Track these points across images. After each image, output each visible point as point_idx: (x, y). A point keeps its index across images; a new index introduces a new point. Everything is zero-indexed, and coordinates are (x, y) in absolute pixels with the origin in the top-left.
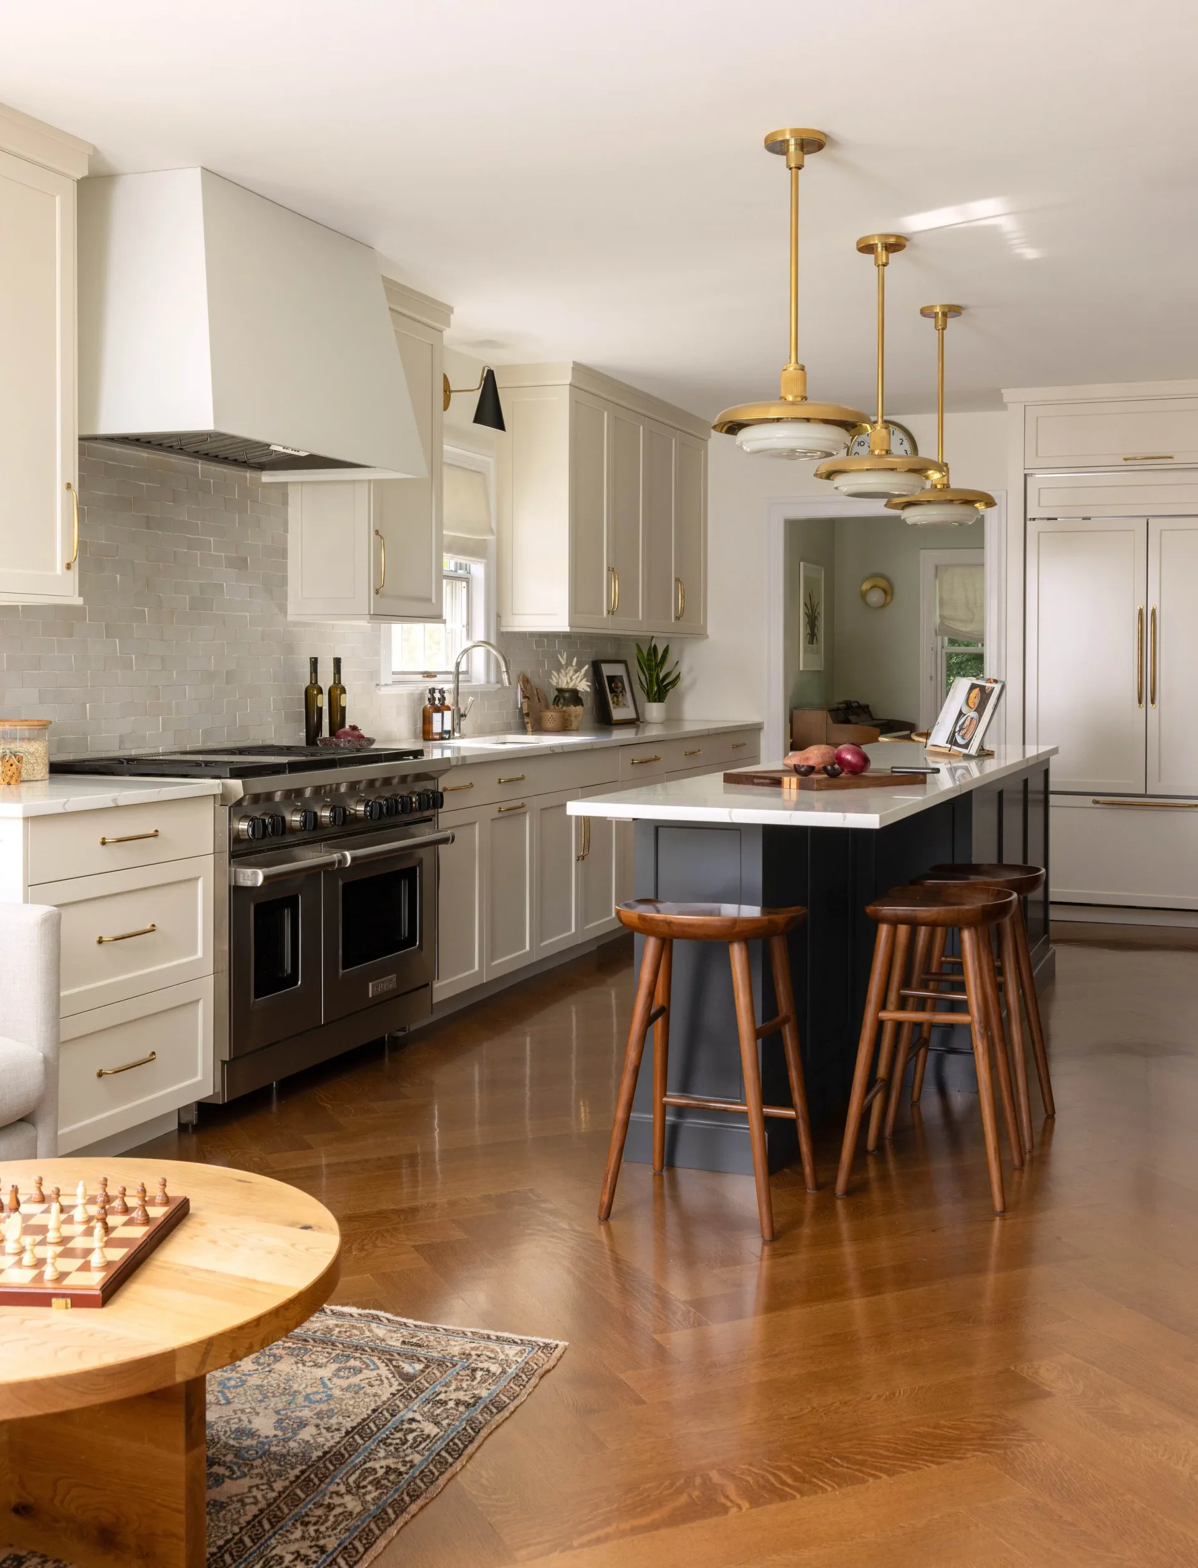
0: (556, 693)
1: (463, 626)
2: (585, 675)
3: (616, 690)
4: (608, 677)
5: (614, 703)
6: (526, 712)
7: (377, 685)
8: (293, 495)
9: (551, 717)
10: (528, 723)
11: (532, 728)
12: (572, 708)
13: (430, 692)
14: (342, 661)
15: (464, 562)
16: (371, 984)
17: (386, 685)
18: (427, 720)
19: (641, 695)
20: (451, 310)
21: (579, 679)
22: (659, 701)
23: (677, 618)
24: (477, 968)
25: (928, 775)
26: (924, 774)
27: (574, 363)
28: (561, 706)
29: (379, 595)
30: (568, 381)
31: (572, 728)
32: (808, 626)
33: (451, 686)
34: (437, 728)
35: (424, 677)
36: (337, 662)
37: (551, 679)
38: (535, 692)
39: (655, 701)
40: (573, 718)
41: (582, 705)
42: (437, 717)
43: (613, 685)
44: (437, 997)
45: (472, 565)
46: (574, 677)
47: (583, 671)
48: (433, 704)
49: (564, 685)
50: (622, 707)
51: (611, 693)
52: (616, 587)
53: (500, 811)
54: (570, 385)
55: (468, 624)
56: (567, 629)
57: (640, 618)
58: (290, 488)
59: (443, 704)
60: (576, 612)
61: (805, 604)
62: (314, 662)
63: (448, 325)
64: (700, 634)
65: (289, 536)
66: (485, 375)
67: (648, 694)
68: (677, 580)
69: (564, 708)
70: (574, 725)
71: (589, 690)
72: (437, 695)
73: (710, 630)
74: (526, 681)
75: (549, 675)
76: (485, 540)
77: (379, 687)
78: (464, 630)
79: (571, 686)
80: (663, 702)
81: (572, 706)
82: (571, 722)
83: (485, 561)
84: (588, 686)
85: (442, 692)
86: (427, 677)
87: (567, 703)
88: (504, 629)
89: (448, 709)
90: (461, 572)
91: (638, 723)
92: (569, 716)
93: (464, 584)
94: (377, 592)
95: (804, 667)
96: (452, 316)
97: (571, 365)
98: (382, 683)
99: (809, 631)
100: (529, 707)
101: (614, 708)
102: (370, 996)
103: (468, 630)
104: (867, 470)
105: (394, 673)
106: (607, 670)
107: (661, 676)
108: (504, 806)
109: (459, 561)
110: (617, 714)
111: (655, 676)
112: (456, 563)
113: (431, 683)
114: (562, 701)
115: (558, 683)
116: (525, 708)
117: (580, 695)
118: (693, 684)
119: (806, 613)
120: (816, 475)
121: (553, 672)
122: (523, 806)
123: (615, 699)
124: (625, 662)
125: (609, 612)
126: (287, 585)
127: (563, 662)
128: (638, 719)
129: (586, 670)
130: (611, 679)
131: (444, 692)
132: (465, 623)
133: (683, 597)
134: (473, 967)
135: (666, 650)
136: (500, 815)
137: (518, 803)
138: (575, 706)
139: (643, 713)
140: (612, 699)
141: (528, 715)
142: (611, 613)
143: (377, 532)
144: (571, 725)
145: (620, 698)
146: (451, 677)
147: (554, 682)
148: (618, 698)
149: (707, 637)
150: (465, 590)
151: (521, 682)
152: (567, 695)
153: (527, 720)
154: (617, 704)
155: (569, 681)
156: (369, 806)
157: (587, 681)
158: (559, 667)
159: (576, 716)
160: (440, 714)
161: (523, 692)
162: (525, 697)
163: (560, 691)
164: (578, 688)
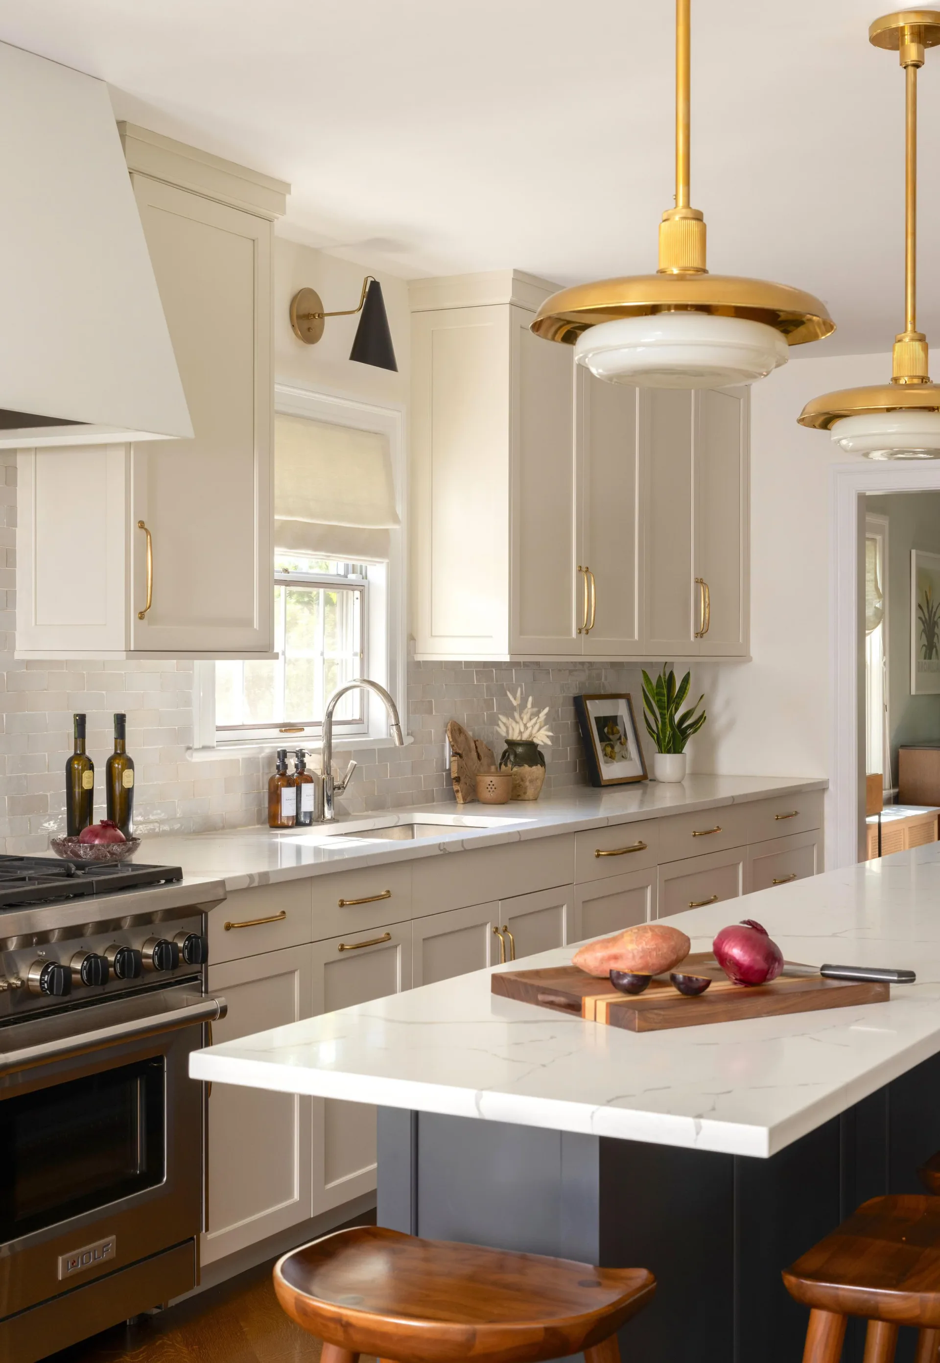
0: (505, 746)
1: (355, 654)
2: (546, 722)
3: (611, 737)
4: (598, 719)
5: (605, 755)
6: (456, 775)
7: (189, 748)
8: (24, 467)
9: (490, 783)
10: (457, 791)
11: (464, 799)
12: (526, 768)
13: (279, 757)
14: (127, 719)
15: (358, 563)
16: (60, 1259)
17: (204, 748)
18: (275, 798)
19: (649, 743)
20: (286, 187)
21: (537, 727)
22: (675, 752)
23: (700, 635)
24: (296, 1196)
25: (892, 985)
26: (886, 983)
27: (515, 271)
28: (510, 766)
29: (145, 621)
30: (508, 299)
31: (526, 797)
32: (924, 636)
33: (320, 744)
34: (288, 809)
35: (281, 731)
36: (120, 720)
37: (498, 725)
38: (473, 745)
39: (669, 752)
40: (527, 783)
41: (543, 764)
42: (288, 794)
43: (606, 730)
44: (209, 1255)
45: (368, 567)
46: (529, 725)
47: (543, 715)
48: (283, 775)
49: (515, 736)
50: (619, 761)
51: (601, 740)
52: (591, 593)
53: (342, 949)
54: (511, 304)
55: (362, 652)
56: (506, 658)
57: (636, 637)
58: (20, 459)
59: (301, 774)
60: (521, 633)
61: (920, 607)
62: (81, 722)
63: (283, 212)
64: (742, 657)
65: (19, 531)
66: (367, 290)
67: (659, 742)
68: (699, 582)
69: (515, 769)
70: (530, 792)
71: (549, 743)
72: (292, 761)
73: (755, 651)
74: (457, 731)
75: (494, 721)
76: (387, 530)
77: (189, 752)
78: (357, 660)
79: (525, 737)
80: (680, 752)
81: (526, 766)
82: (526, 788)
83: (386, 561)
84: (548, 737)
85: (300, 755)
86: (286, 731)
87: (520, 761)
88: (420, 658)
89: (309, 780)
90: (352, 577)
91: (647, 782)
92: (522, 780)
93: (357, 594)
94: (141, 616)
95: (918, 688)
96: (288, 197)
97: (511, 276)
98: (196, 746)
99: (924, 641)
100: (460, 768)
101: (606, 762)
102: (60, 1278)
103: (362, 660)
104: (889, 410)
105: (219, 729)
106: (596, 709)
107: (677, 718)
108: (350, 941)
109: (351, 563)
110: (610, 771)
111: (667, 716)
112: (347, 566)
113: (291, 742)
114: (512, 758)
115: (507, 732)
116: (455, 769)
117: (539, 749)
118: (731, 724)
119: (920, 618)
120: (801, 421)
121: (501, 717)
122: (388, 937)
123: (609, 749)
124: (627, 697)
125: (580, 631)
126: (14, 607)
127: (515, 703)
128: (644, 777)
129: (547, 714)
130: (603, 722)
131: (303, 755)
132: (358, 649)
133: (708, 606)
134: (290, 1194)
135: (686, 680)
136: (339, 956)
137: (381, 934)
138: (531, 766)
139: (653, 766)
140: (604, 750)
141: (458, 779)
142: (584, 632)
143: (142, 525)
144: (525, 793)
145: (617, 748)
146: (320, 731)
147: (502, 730)
148: (612, 747)
149: (750, 659)
150: (358, 603)
151: (449, 733)
152: (520, 750)
153: (456, 787)
154: (610, 757)
155: (522, 730)
156: (48, 973)
157: (548, 730)
158: (509, 711)
159: (531, 781)
160: (293, 790)
161: (453, 746)
162: (456, 754)
163: (511, 744)
164: (536, 741)
